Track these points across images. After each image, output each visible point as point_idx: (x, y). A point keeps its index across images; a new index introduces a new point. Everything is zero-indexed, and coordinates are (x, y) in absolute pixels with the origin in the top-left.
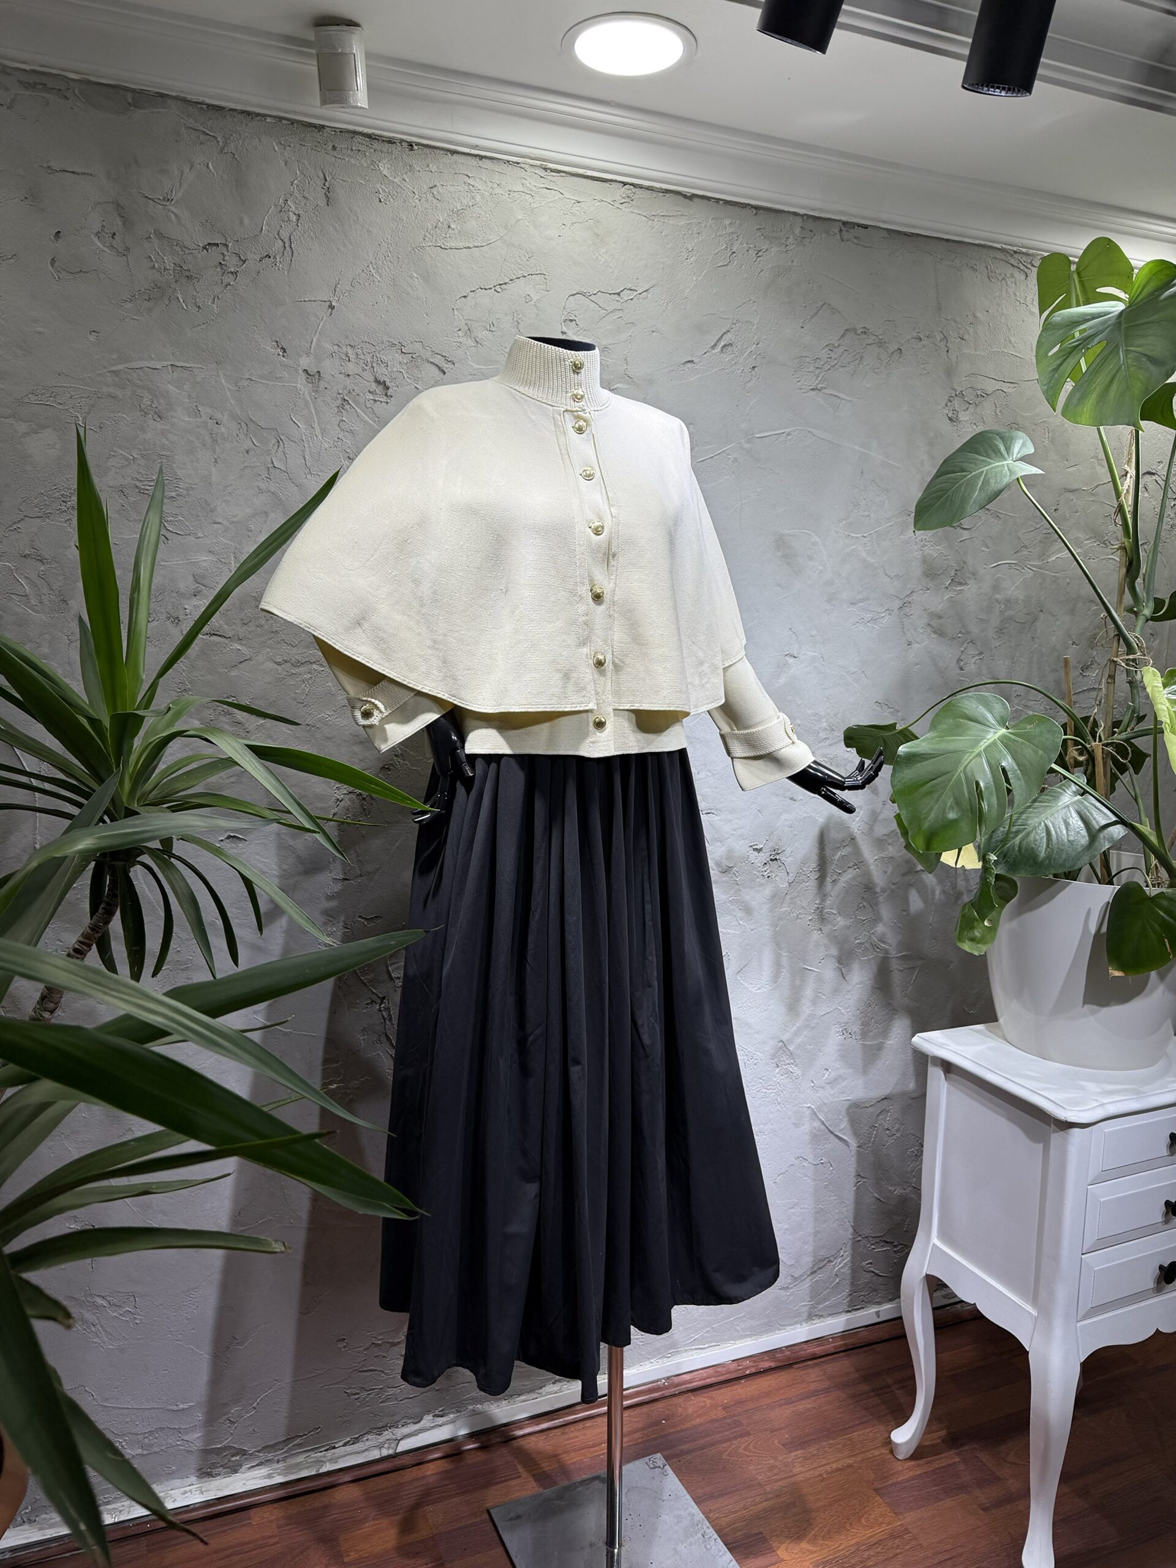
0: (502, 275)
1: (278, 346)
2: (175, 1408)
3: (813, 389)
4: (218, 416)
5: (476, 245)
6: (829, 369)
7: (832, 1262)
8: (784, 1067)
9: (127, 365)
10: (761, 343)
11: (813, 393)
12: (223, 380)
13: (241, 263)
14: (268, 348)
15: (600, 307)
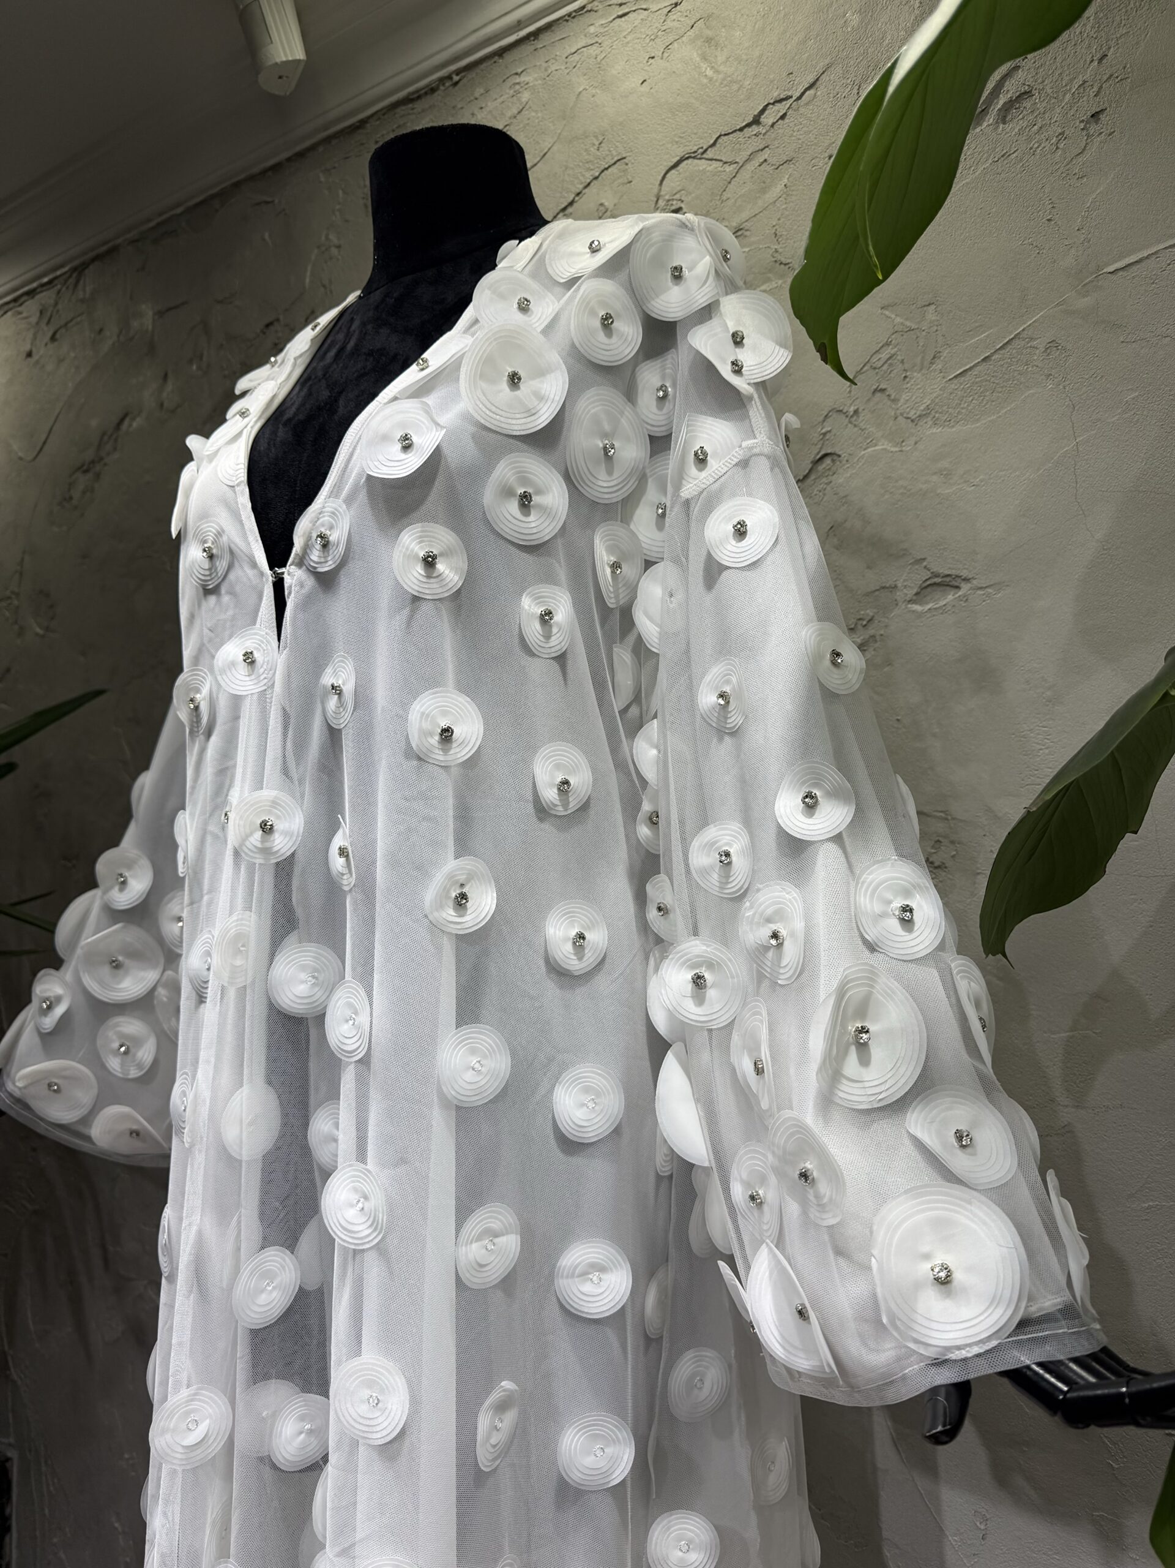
15: (726, 163)
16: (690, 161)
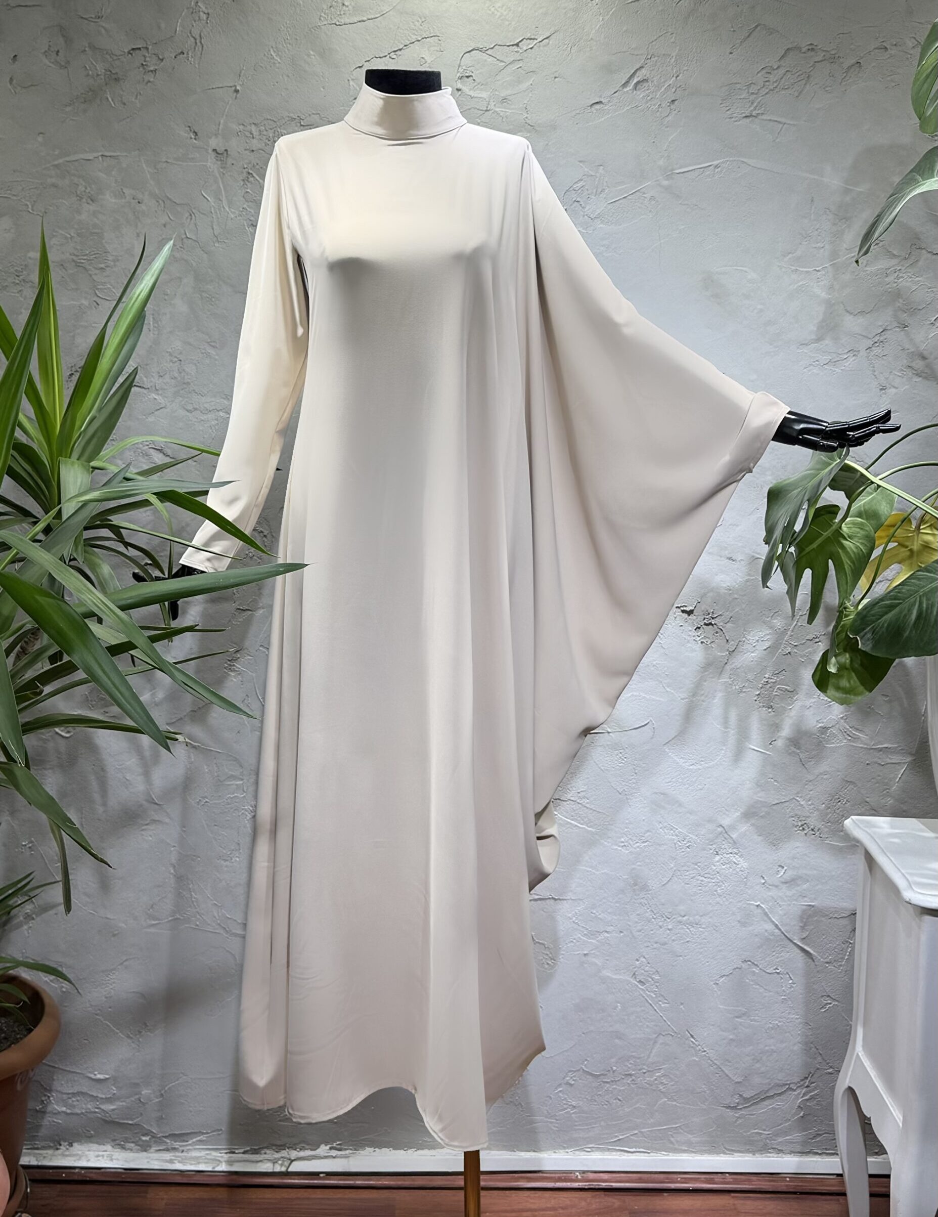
0: (396, 42)
1: (191, 131)
2: (94, 1077)
3: (746, 117)
4: (140, 196)
5: (370, 17)
6: (766, 94)
7: (795, 1090)
8: (725, 855)
9: (67, 159)
10: (681, 75)
11: (748, 120)
12: (144, 166)
13: (160, 61)
14: (182, 133)
15: (498, 60)
16: (478, 51)
